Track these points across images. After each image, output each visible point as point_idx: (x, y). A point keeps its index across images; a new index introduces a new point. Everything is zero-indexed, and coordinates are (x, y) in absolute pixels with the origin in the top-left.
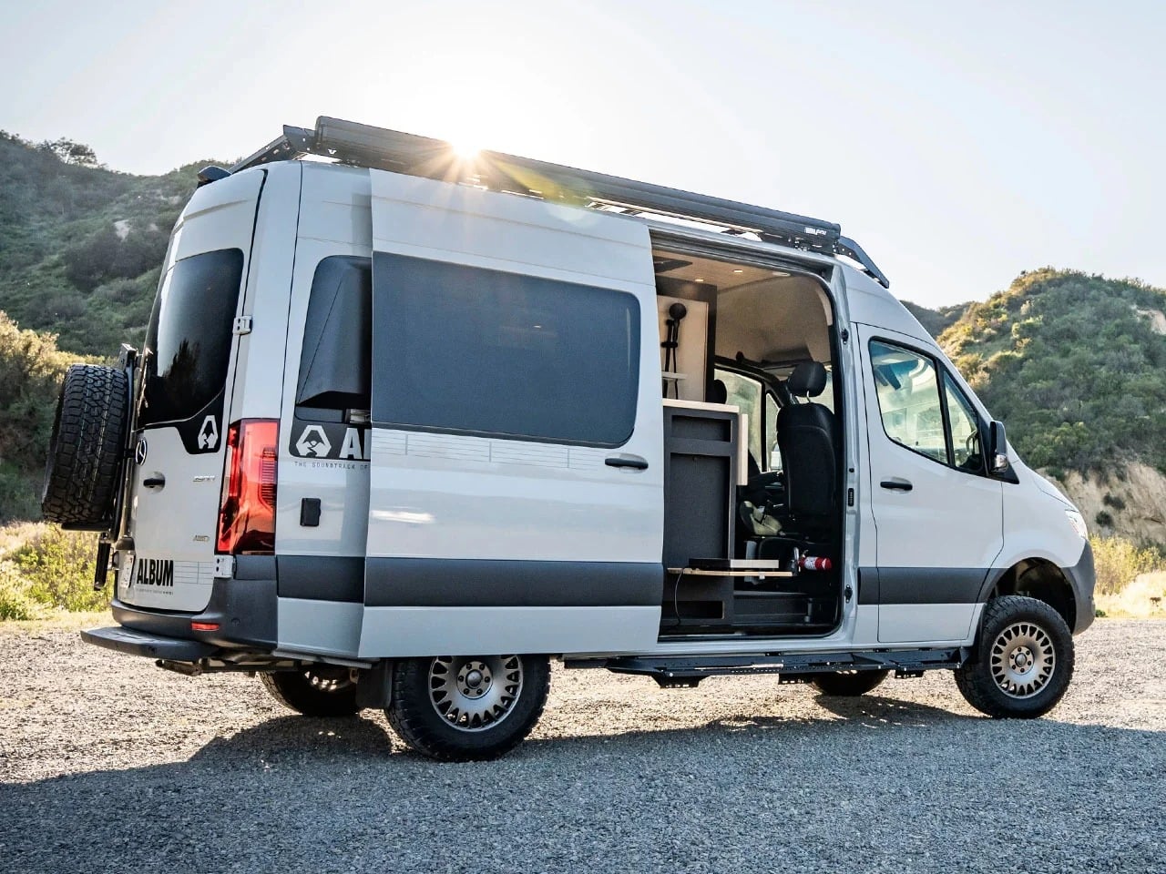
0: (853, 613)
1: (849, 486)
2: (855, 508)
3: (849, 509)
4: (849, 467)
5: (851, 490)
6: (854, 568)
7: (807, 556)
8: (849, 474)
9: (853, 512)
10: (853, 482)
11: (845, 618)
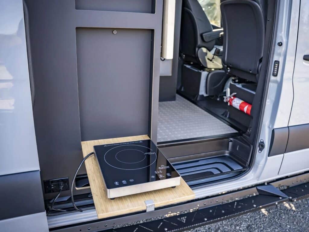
0: (262, 162)
1: (276, 58)
2: (278, 78)
3: (272, 78)
4: (278, 41)
5: (277, 62)
6: (269, 127)
7: (234, 96)
8: (277, 48)
9: (276, 82)
10: (279, 55)
11: (256, 164)
